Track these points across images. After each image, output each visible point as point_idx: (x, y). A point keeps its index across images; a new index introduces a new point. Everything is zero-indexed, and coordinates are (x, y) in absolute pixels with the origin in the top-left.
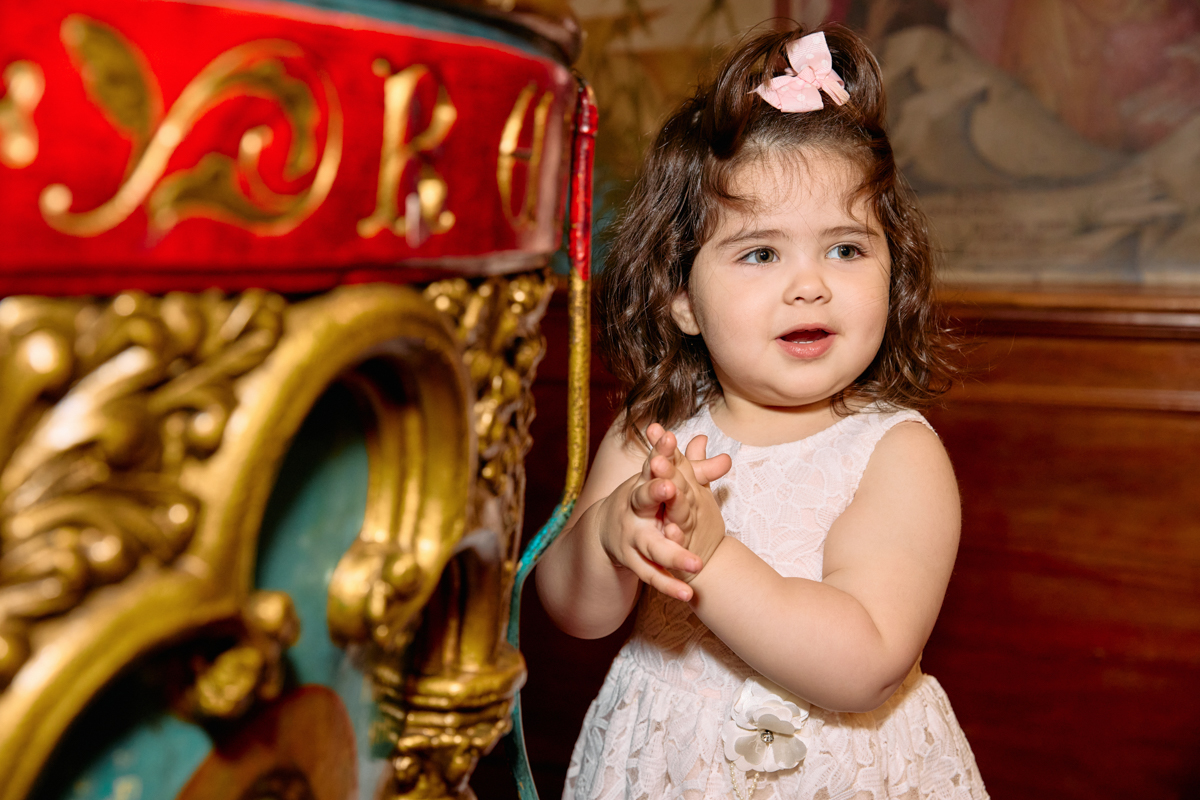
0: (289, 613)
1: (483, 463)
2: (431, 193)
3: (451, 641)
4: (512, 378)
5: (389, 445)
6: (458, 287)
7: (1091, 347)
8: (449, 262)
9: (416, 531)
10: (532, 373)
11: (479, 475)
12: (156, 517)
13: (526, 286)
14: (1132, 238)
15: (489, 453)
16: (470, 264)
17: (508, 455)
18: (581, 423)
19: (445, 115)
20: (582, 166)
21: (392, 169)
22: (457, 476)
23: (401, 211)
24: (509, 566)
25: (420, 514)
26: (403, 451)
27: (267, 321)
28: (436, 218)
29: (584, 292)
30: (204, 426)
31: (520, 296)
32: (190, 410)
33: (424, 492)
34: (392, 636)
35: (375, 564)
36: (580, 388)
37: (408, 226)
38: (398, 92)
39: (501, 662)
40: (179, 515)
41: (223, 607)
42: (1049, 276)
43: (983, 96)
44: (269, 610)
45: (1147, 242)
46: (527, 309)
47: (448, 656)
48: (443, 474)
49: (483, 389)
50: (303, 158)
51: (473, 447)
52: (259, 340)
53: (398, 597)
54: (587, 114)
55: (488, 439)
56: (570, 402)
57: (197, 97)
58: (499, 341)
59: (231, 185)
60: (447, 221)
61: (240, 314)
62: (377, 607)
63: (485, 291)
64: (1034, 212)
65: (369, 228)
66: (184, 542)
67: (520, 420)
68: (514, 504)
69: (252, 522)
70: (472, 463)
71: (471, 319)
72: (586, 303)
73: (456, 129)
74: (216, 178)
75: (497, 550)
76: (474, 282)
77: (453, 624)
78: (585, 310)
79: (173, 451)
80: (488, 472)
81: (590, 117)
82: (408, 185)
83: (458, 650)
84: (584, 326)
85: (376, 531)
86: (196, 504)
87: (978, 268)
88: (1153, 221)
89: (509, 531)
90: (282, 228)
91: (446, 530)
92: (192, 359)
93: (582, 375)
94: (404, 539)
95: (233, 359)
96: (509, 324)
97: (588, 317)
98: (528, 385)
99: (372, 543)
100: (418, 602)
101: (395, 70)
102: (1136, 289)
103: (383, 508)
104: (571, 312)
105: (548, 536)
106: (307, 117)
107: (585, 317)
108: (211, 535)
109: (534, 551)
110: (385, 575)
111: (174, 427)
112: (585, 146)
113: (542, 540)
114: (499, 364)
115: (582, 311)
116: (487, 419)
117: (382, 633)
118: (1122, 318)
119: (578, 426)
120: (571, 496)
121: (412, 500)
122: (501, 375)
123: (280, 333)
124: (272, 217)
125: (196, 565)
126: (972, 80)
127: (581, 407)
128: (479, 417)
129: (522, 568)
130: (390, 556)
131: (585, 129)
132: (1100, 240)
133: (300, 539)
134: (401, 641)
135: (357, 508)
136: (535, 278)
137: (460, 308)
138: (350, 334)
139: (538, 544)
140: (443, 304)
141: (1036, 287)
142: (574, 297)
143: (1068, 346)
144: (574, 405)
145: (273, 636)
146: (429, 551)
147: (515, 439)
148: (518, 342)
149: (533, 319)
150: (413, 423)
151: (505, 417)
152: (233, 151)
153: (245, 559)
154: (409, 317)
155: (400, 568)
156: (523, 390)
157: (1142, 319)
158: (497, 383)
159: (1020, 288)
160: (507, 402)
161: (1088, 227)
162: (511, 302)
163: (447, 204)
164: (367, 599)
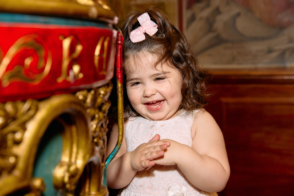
0: (43, 183)
1: (94, 138)
2: (76, 69)
3: (87, 186)
4: (101, 114)
5: (68, 135)
6: (85, 92)
7: (273, 86)
8: (82, 86)
9: (76, 158)
10: (107, 112)
11: (93, 141)
12: (6, 161)
13: (104, 89)
14: (282, 54)
15: (95, 135)
16: (88, 86)
17: (101, 134)
18: (122, 123)
19: (79, 48)
20: (119, 52)
21: (66, 63)
22: (87, 142)
23: (68, 74)
24: (102, 164)
25: (77, 153)
26: (72, 137)
27: (33, 107)
28: (78, 75)
29: (121, 87)
30: (18, 136)
31: (102, 92)
32: (14, 132)
33: (78, 147)
34: (71, 187)
35: (65, 168)
36: (121, 113)
37: (71, 78)
38: (66, 43)
39: (101, 190)
40: (12, 160)
41: (25, 183)
42: (260, 66)
43: (238, 15)
44: (37, 183)
45: (287, 55)
46: (104, 95)
47: (87, 190)
48: (83, 142)
49: (93, 118)
50: (41, 64)
51: (91, 134)
52: (31, 112)
53: (72, 176)
54: (120, 38)
55: (95, 132)
56: (118, 117)
57: (13, 51)
58: (97, 105)
59: (23, 73)
60: (81, 76)
61: (26, 106)
62: (66, 179)
63: (92, 92)
64: (254, 47)
65: (60, 80)
66: (14, 167)
67: (104, 125)
68: (103, 147)
69: (32, 160)
70: (91, 138)
71: (89, 100)
72: (122, 90)
73: (82, 51)
74: (19, 72)
75: (99, 161)
76: (89, 90)
77: (88, 181)
78: (122, 92)
79: (10, 143)
80: (95, 140)
81: (121, 39)
82: (70, 67)
83: (89, 188)
84: (122, 96)
85: (65, 159)
86: (16, 157)
87: (239, 64)
88: (289, 49)
89: (102, 155)
90: (37, 82)
91: (84, 158)
92: (14, 119)
93: (121, 110)
94: (73, 160)
95: (25, 118)
96: (99, 100)
97: (123, 94)
98: (106, 115)
99: (64, 162)
100: (77, 177)
101: (65, 37)
102: (284, 69)
103: (67, 152)
104: (118, 93)
105: (114, 154)
106: (42, 53)
107: (122, 94)
108: (21, 165)
109: (110, 159)
110: (68, 171)
111: (10, 137)
112: (120, 47)
113: (112, 155)
114: (97, 111)
115: (121, 92)
116: (94, 126)
117: (68, 186)
118: (280, 78)
119: (121, 124)
120: (120, 143)
121: (75, 149)
122: (98, 114)
123: (37, 110)
124: (34, 80)
125: (17, 173)
126: (235, 10)
127: (122, 119)
128: (92, 126)
129: (107, 164)
130: (69, 165)
131: (120, 42)
132: (274, 55)
133: (45, 161)
134: (73, 188)
135: (60, 153)
136: (106, 86)
137: (85, 98)
138: (56, 109)
139: (111, 157)
140: (81, 97)
141: (256, 69)
142: (118, 88)
143: (265, 86)
144: (119, 118)
145: (38, 190)
146: (80, 163)
147: (102, 130)
148: (102, 104)
149: (106, 97)
150: (74, 129)
151: (100, 125)
152: (22, 64)
153: (30, 169)
154: (71, 103)
155: (72, 168)
156: (104, 117)
157: (286, 78)
158: (97, 116)
159: (251, 70)
160: (100, 120)
161: (270, 51)
162: (100, 94)
163: (81, 71)
164: (63, 177)
